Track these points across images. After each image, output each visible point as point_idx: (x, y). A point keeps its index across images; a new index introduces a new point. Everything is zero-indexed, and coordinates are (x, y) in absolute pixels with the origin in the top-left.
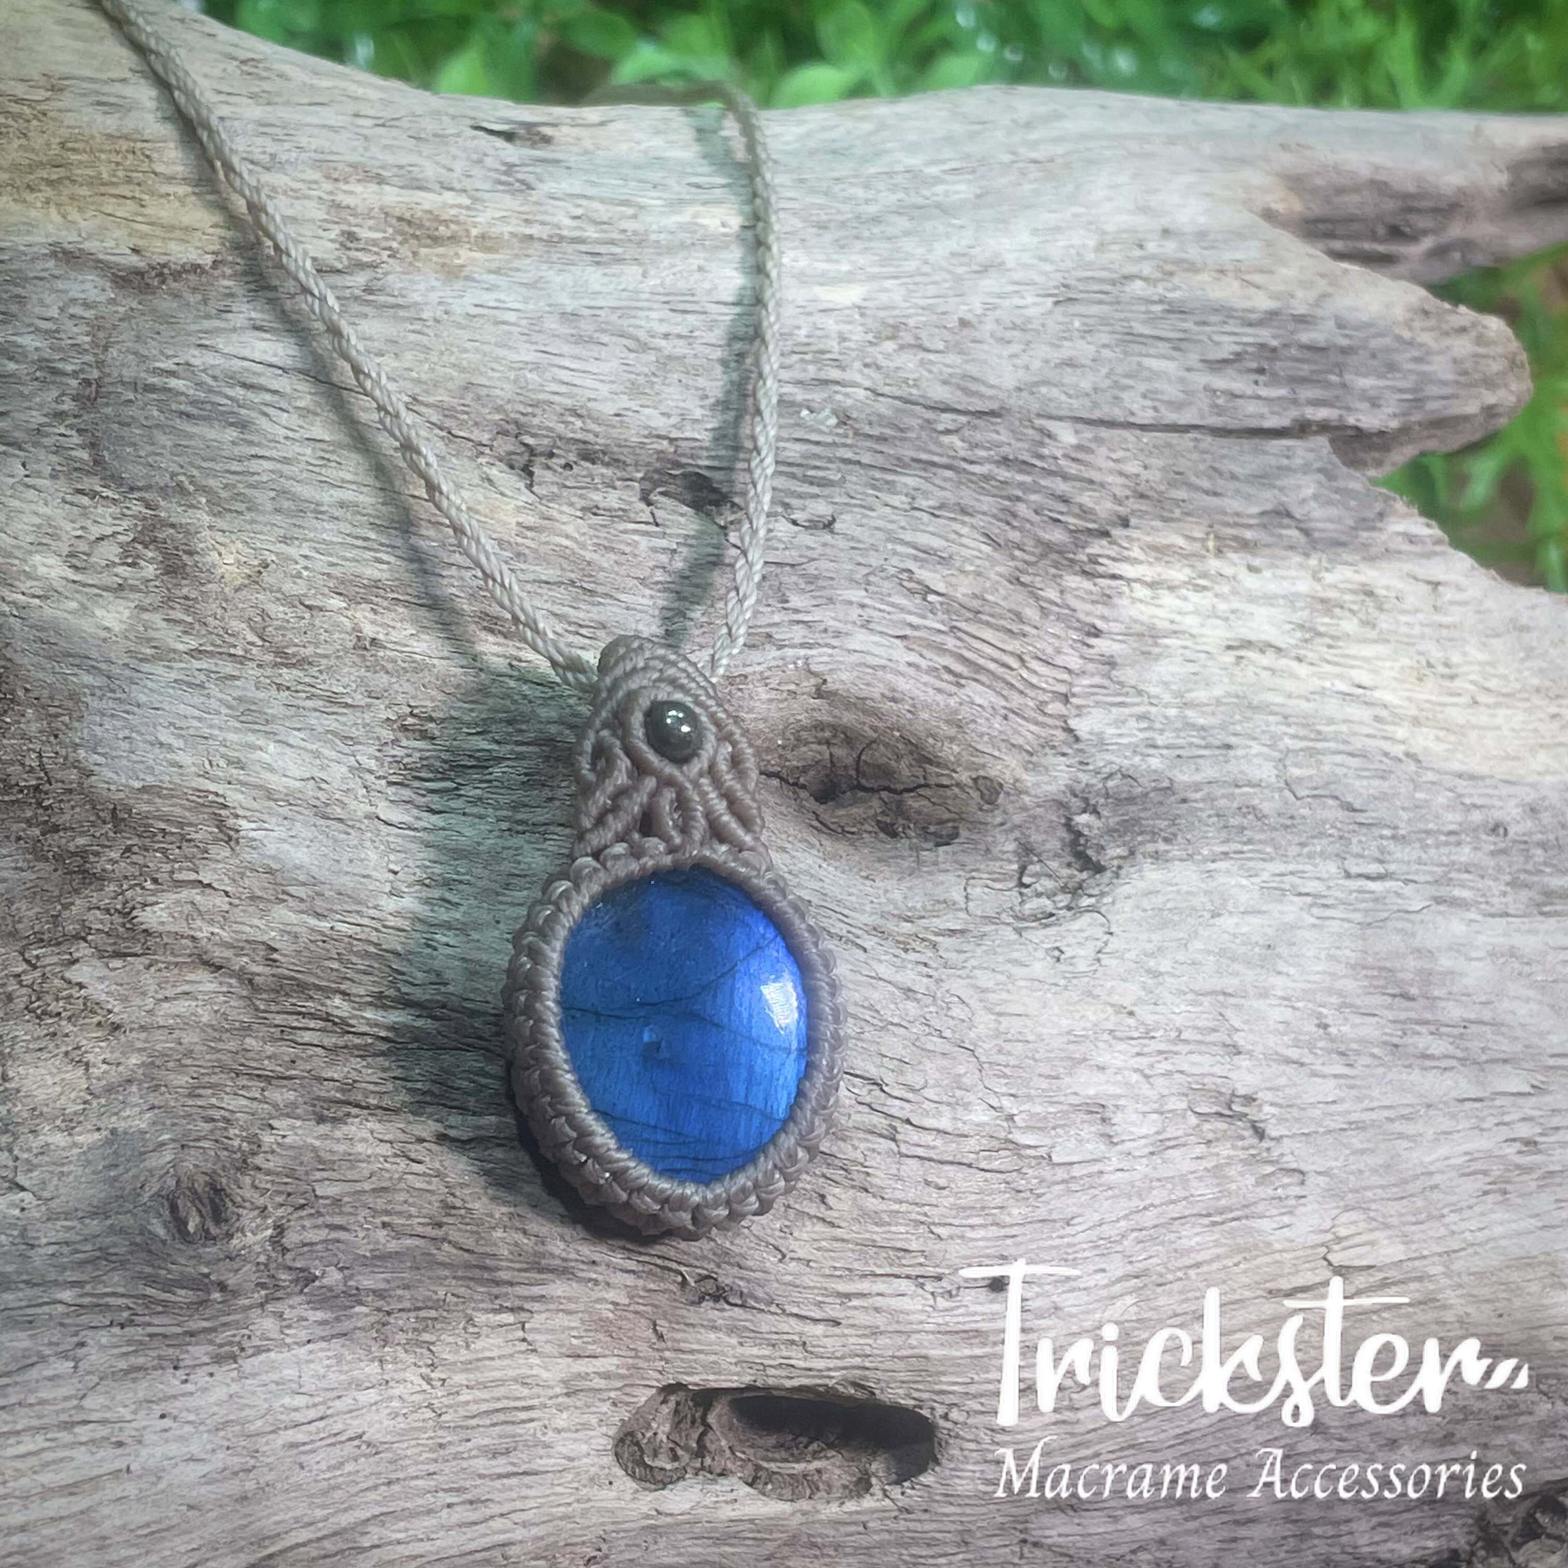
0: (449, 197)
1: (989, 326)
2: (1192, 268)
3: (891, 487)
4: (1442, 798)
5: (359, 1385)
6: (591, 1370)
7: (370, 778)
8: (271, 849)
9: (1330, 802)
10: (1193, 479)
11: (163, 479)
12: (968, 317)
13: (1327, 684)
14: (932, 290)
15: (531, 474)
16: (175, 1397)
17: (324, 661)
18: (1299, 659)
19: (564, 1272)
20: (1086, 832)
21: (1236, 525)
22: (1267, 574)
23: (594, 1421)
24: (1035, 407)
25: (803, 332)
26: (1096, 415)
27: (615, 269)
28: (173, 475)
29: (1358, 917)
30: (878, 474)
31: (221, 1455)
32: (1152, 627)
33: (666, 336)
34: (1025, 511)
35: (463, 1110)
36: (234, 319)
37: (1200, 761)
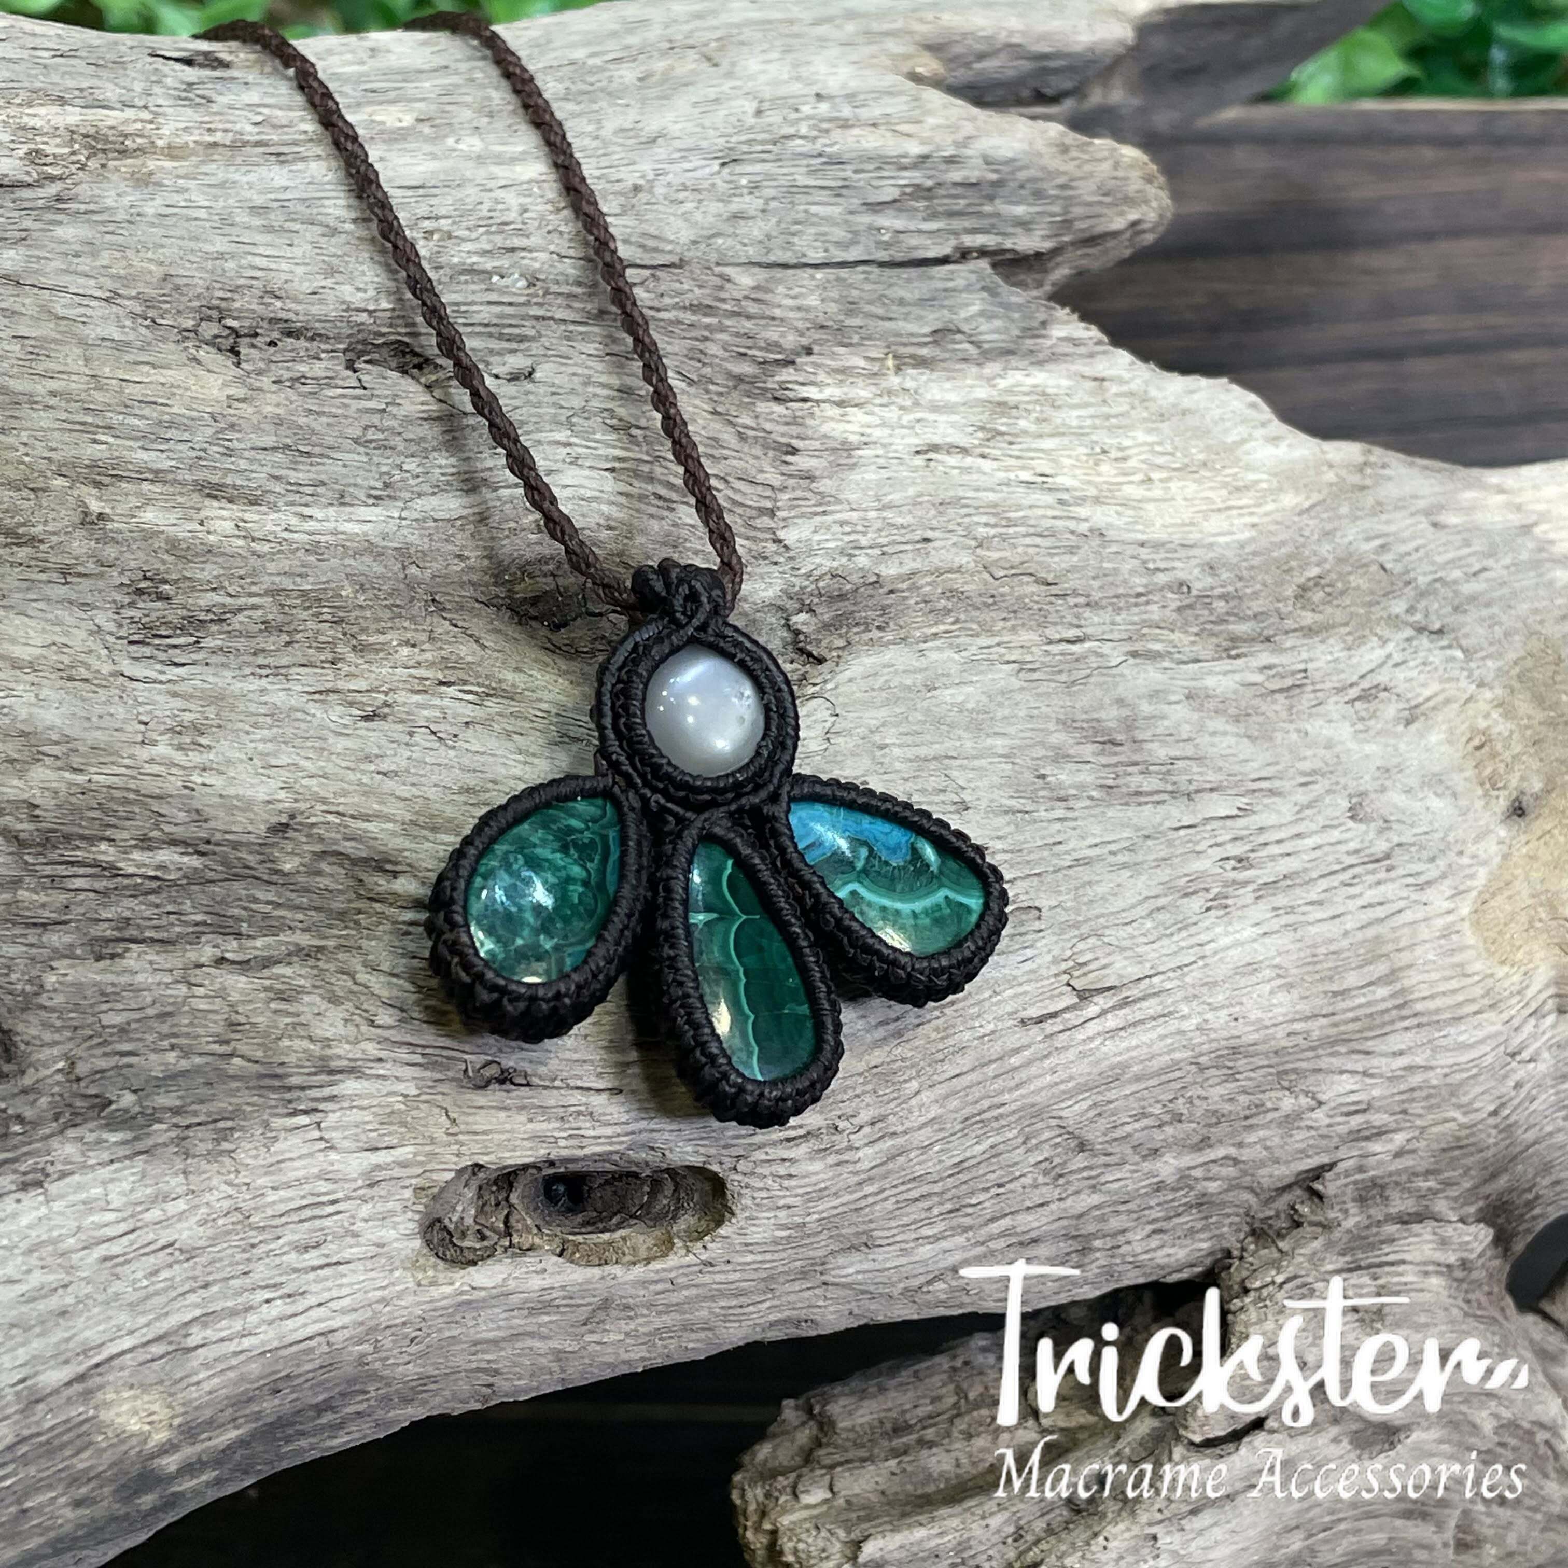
0: (130, 113)
1: (660, 190)
2: (845, 124)
3: (584, 337)
4: (1127, 566)
5: (166, 1199)
6: (389, 1159)
7: (111, 639)
8: (22, 714)
9: (1026, 579)
10: (867, 308)
12: (641, 182)
13: (1012, 476)
14: (604, 162)
15: (237, 354)
17: (54, 538)
18: (983, 456)
19: (353, 1071)
20: (804, 629)
21: (912, 344)
22: (946, 385)
23: (398, 1207)
24: (714, 257)
25: (485, 207)
26: (772, 258)
27: (300, 166)
29: (1063, 677)
30: (570, 327)
32: (844, 443)
34: (713, 349)
35: (238, 935)
37: (903, 556)
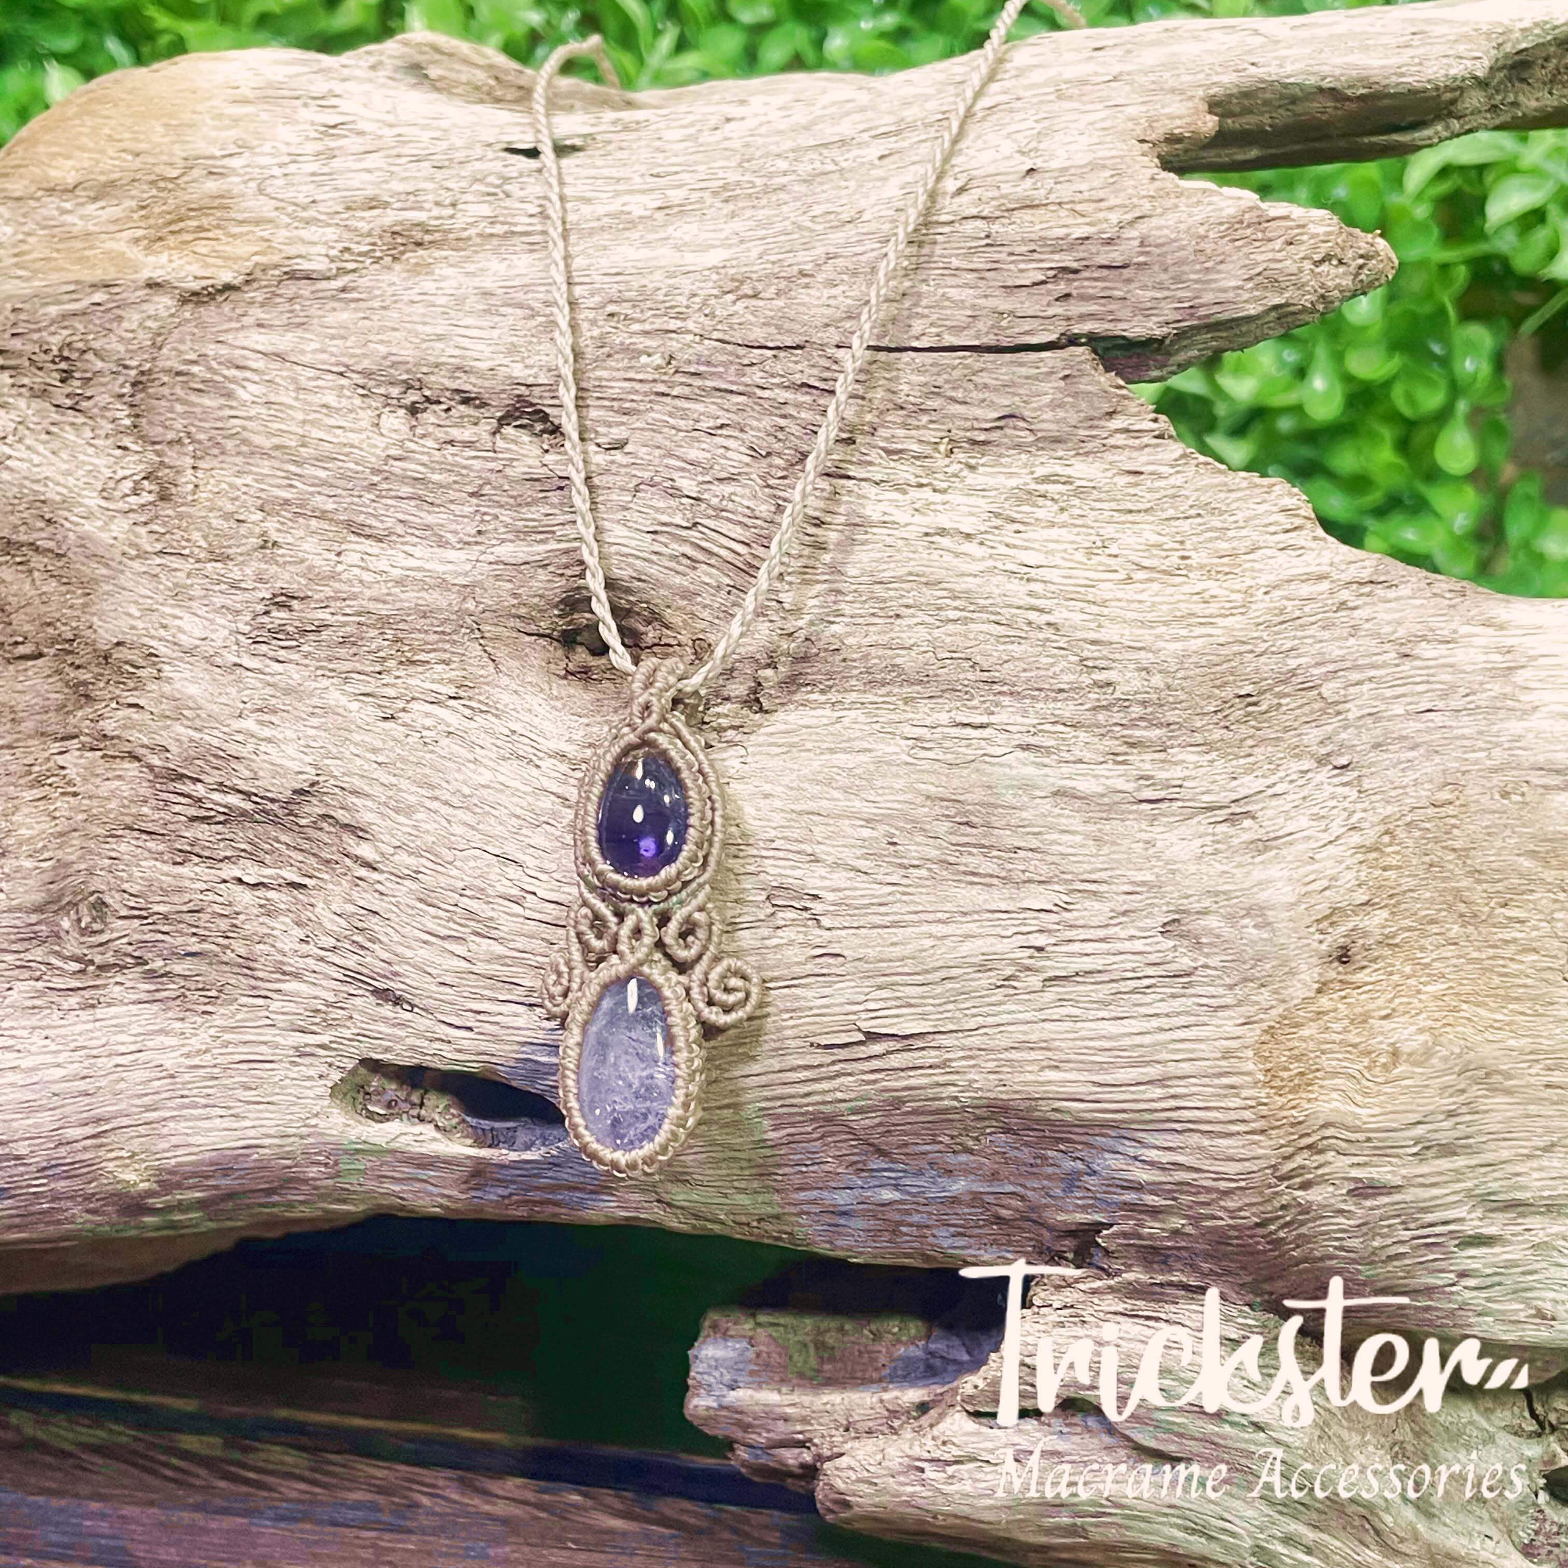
0: (436, 212)
1: (826, 273)
3: (686, 413)
6: (312, 1042)
7: (242, 638)
8: (178, 686)
10: (949, 392)
11: (171, 436)
12: (808, 267)
14: (787, 247)
15: (417, 418)
16: (55, 1027)
17: (241, 558)
20: (763, 683)
21: (973, 429)
22: (987, 470)
23: (317, 1075)
24: (836, 338)
25: (663, 292)
28: (179, 431)
29: (949, 758)
32: (866, 520)
34: (793, 428)
35: (262, 863)
36: (246, 321)
37: (872, 628)
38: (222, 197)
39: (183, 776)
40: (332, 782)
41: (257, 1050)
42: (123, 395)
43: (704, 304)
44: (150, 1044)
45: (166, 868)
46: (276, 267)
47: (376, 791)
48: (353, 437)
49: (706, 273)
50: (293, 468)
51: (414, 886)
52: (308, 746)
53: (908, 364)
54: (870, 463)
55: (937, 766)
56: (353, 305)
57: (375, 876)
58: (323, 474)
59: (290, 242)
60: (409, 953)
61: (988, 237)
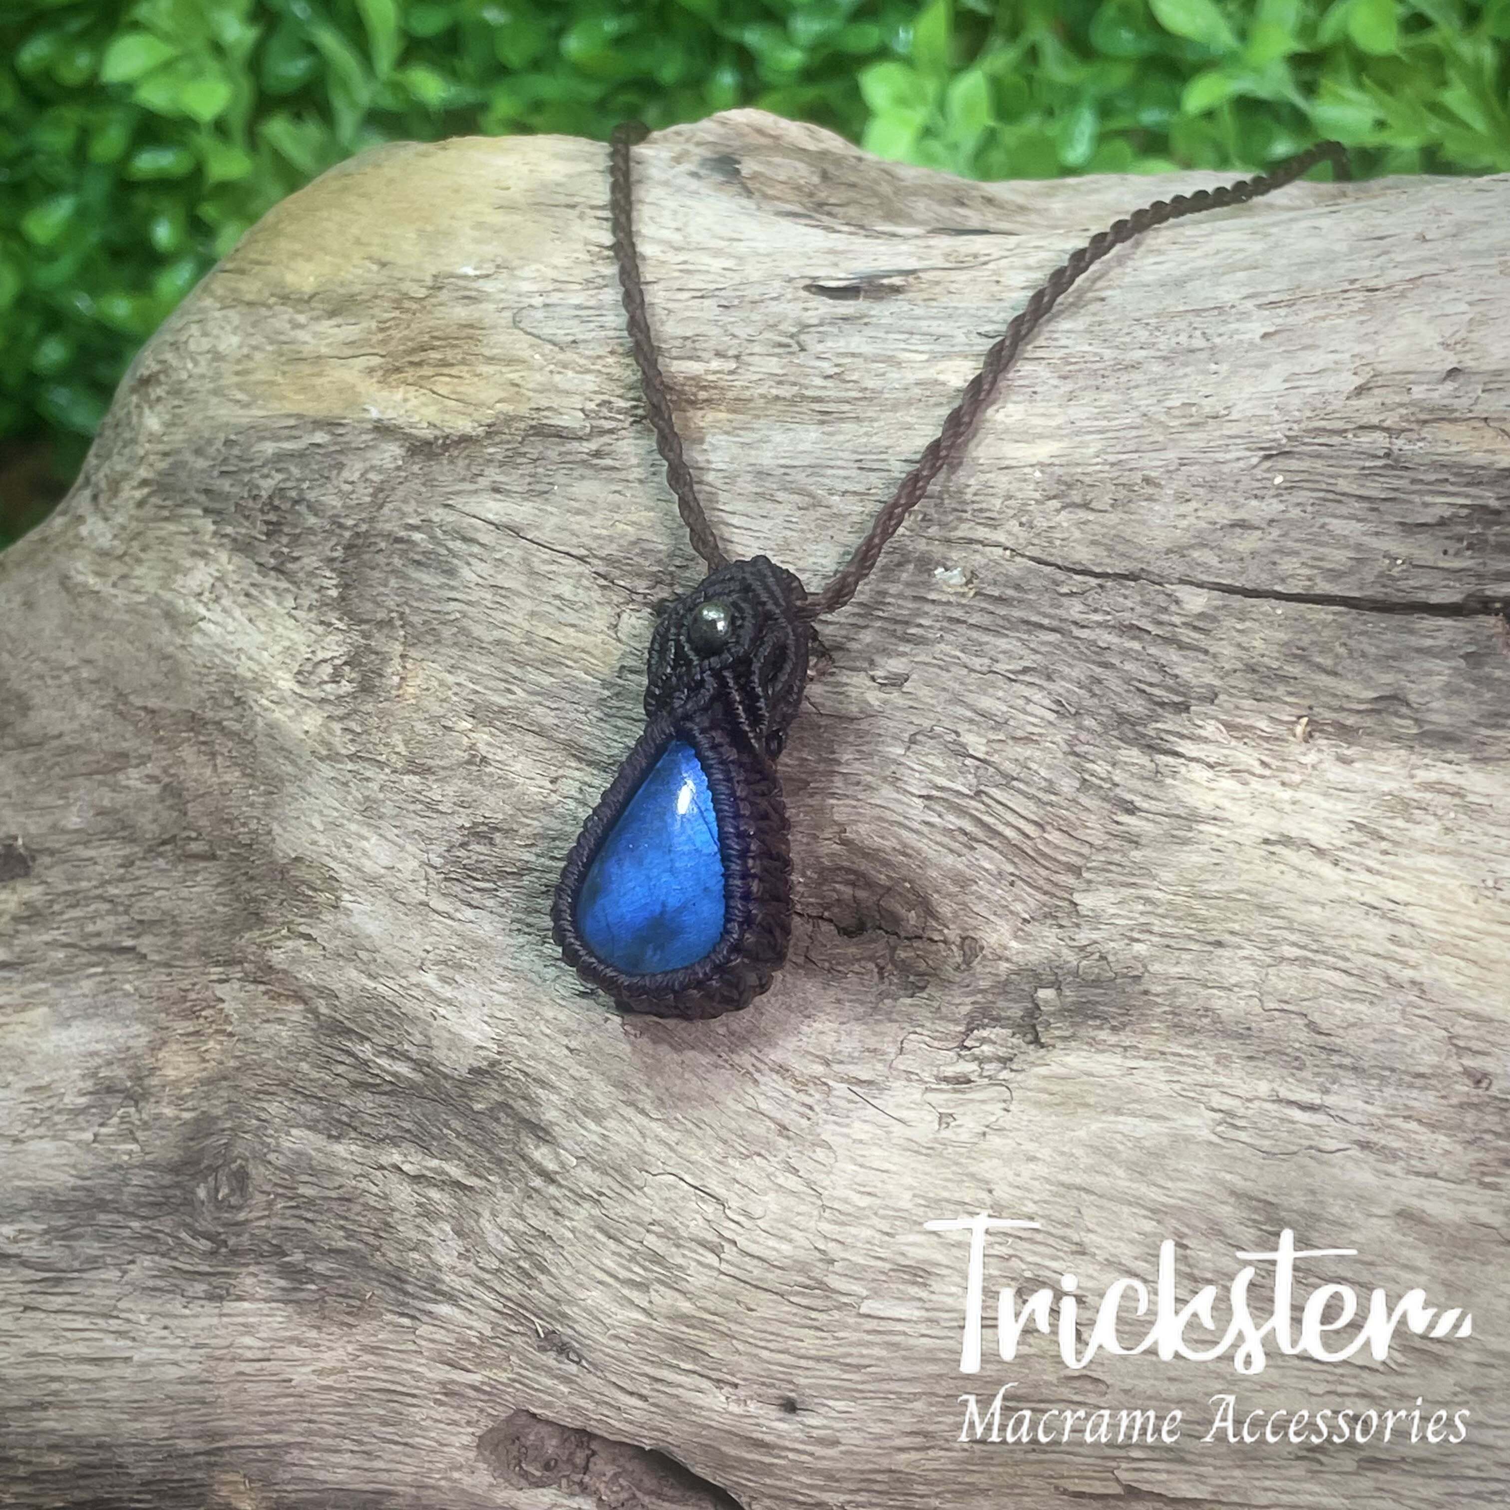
0: (715, 364)
1: (1173, 484)
3: (980, 648)
4: (1429, 1037)
6: (463, 1379)
7: (431, 872)
8: (356, 919)
9: (1298, 1019)
11: (381, 615)
12: (1155, 474)
13: (1356, 894)
14: (1132, 445)
16: (176, 1316)
17: (442, 773)
18: (1336, 864)
19: (451, 1298)
20: (1044, 1006)
21: (1342, 709)
22: (1357, 765)
23: (464, 1420)
24: (1181, 569)
25: (972, 490)
26: (1241, 581)
27: (835, 427)
28: (391, 610)
29: (1266, 1144)
30: (975, 634)
31: (193, 1367)
32: (1192, 812)
33: (844, 493)
34: (1113, 681)
35: (426, 1150)
36: (483, 482)
37: (1186, 956)
38: (471, 326)
39: (350, 1031)
40: (515, 1064)
41: (398, 1378)
42: (333, 560)
43: (1023, 509)
44: (280, 1353)
45: (319, 1140)
46: (522, 418)
47: (565, 1085)
48: (584, 640)
49: (1028, 470)
50: (513, 669)
51: (596, 1212)
52: (492, 1016)
53: (1265, 614)
54: (1206, 740)
55: (1248, 1152)
56: (605, 474)
57: (552, 1190)
58: (546, 681)
59: (542, 390)
60: (581, 1294)
61: (1387, 455)
